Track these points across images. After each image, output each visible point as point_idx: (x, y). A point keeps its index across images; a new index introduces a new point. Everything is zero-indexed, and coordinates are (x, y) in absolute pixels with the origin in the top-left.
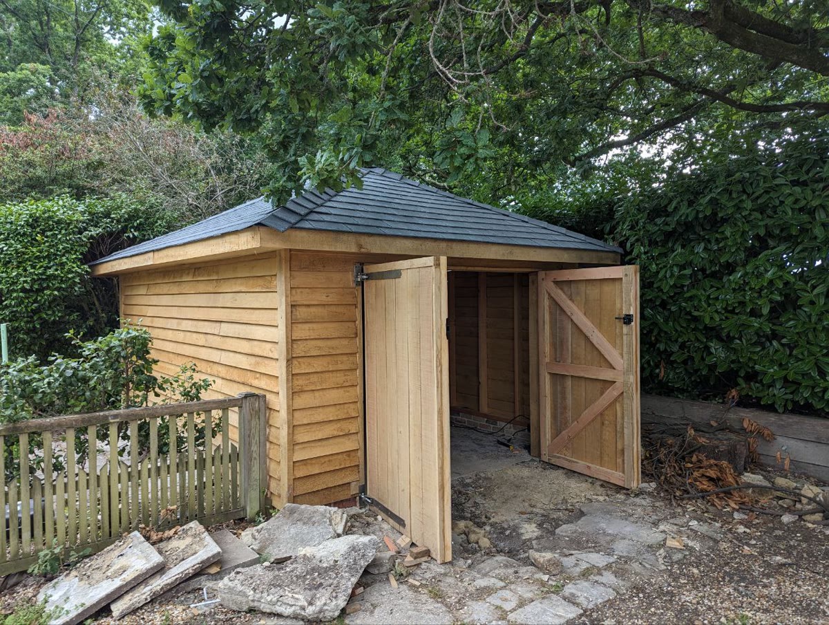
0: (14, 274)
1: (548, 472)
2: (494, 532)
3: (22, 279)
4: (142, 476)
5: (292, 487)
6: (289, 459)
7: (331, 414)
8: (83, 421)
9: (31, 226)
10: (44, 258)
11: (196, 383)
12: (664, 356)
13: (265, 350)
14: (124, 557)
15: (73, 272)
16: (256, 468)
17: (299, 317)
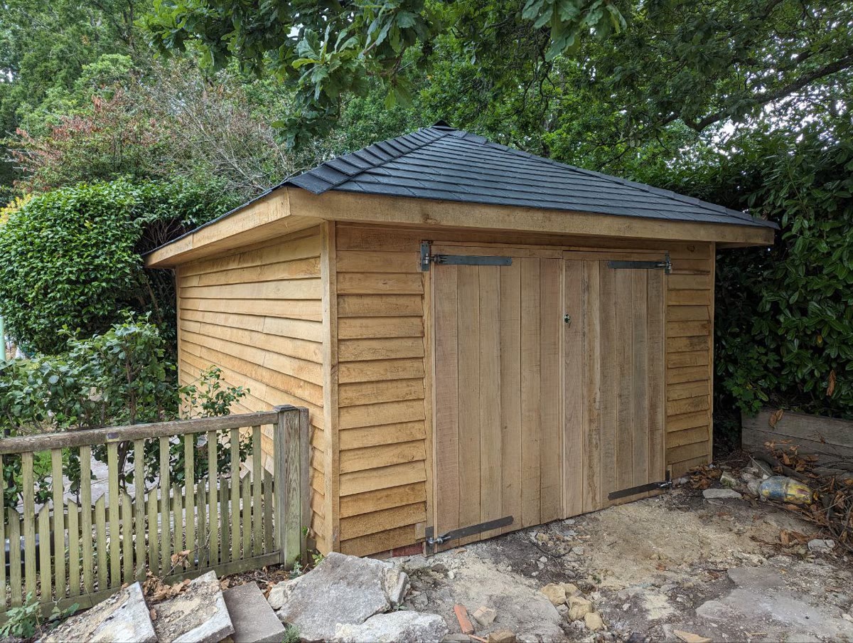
0: (59, 264)
1: (675, 514)
2: (606, 605)
3: (68, 269)
4: (150, 511)
5: (338, 530)
6: (335, 492)
7: (389, 436)
8: (73, 440)
9: (79, 211)
10: (92, 246)
11: (222, 392)
12: (834, 365)
13: (309, 351)
14: (113, 621)
15: (123, 262)
16: (295, 501)
17: (347, 310)
